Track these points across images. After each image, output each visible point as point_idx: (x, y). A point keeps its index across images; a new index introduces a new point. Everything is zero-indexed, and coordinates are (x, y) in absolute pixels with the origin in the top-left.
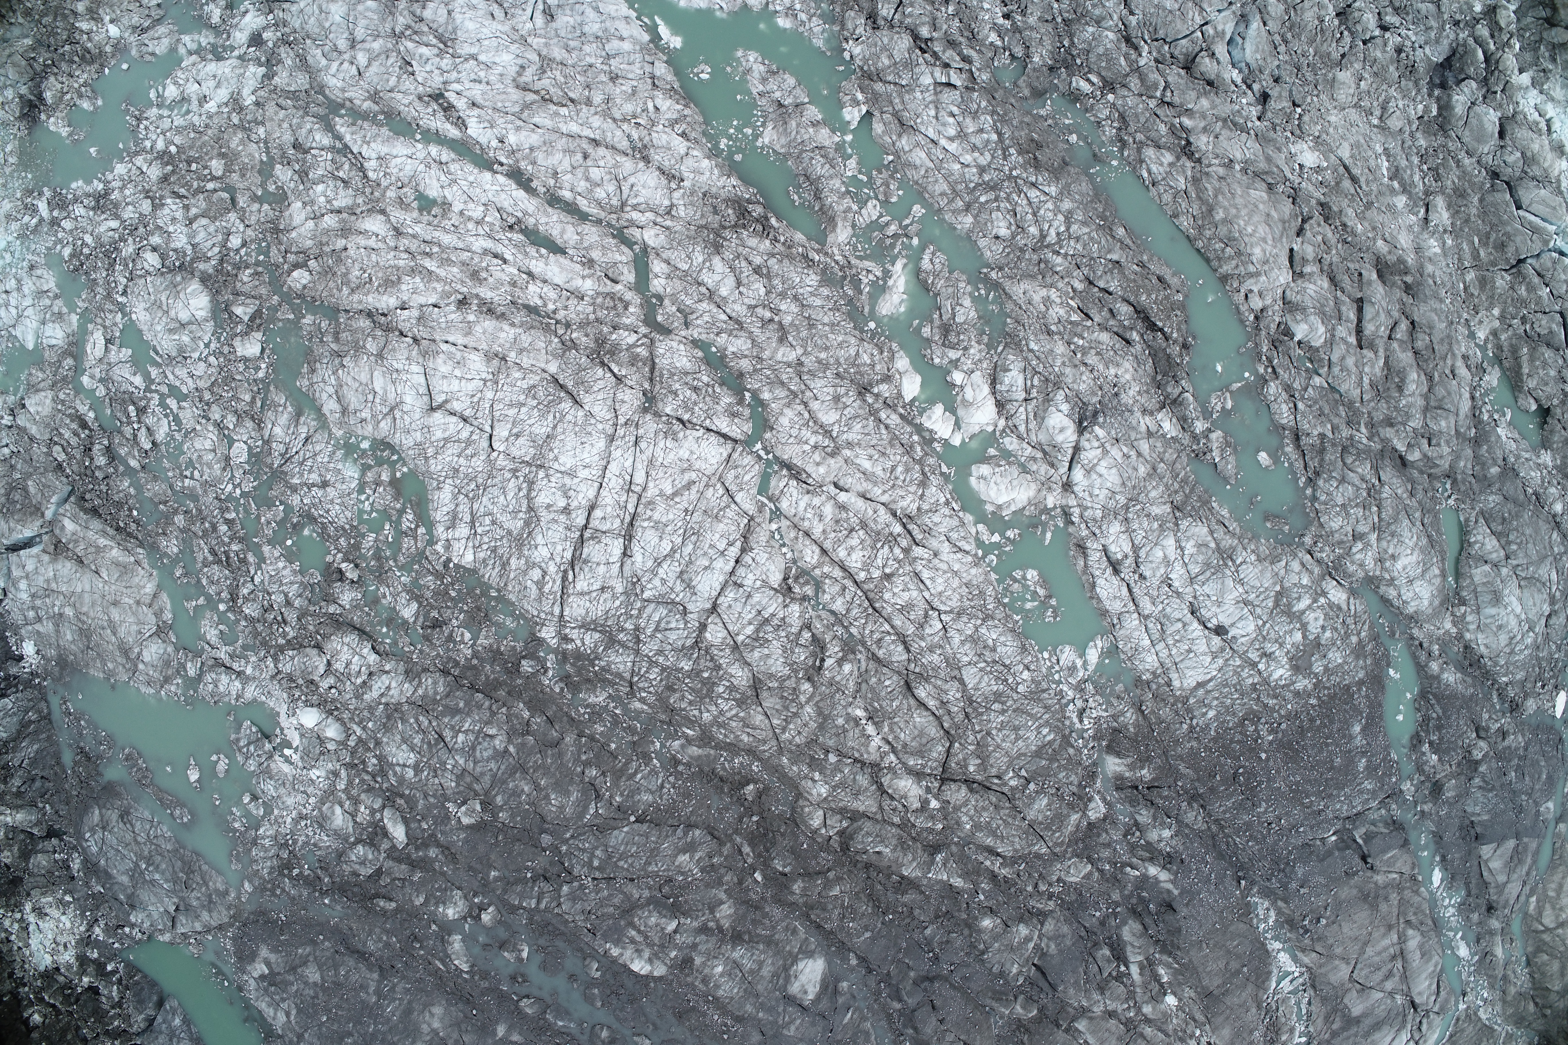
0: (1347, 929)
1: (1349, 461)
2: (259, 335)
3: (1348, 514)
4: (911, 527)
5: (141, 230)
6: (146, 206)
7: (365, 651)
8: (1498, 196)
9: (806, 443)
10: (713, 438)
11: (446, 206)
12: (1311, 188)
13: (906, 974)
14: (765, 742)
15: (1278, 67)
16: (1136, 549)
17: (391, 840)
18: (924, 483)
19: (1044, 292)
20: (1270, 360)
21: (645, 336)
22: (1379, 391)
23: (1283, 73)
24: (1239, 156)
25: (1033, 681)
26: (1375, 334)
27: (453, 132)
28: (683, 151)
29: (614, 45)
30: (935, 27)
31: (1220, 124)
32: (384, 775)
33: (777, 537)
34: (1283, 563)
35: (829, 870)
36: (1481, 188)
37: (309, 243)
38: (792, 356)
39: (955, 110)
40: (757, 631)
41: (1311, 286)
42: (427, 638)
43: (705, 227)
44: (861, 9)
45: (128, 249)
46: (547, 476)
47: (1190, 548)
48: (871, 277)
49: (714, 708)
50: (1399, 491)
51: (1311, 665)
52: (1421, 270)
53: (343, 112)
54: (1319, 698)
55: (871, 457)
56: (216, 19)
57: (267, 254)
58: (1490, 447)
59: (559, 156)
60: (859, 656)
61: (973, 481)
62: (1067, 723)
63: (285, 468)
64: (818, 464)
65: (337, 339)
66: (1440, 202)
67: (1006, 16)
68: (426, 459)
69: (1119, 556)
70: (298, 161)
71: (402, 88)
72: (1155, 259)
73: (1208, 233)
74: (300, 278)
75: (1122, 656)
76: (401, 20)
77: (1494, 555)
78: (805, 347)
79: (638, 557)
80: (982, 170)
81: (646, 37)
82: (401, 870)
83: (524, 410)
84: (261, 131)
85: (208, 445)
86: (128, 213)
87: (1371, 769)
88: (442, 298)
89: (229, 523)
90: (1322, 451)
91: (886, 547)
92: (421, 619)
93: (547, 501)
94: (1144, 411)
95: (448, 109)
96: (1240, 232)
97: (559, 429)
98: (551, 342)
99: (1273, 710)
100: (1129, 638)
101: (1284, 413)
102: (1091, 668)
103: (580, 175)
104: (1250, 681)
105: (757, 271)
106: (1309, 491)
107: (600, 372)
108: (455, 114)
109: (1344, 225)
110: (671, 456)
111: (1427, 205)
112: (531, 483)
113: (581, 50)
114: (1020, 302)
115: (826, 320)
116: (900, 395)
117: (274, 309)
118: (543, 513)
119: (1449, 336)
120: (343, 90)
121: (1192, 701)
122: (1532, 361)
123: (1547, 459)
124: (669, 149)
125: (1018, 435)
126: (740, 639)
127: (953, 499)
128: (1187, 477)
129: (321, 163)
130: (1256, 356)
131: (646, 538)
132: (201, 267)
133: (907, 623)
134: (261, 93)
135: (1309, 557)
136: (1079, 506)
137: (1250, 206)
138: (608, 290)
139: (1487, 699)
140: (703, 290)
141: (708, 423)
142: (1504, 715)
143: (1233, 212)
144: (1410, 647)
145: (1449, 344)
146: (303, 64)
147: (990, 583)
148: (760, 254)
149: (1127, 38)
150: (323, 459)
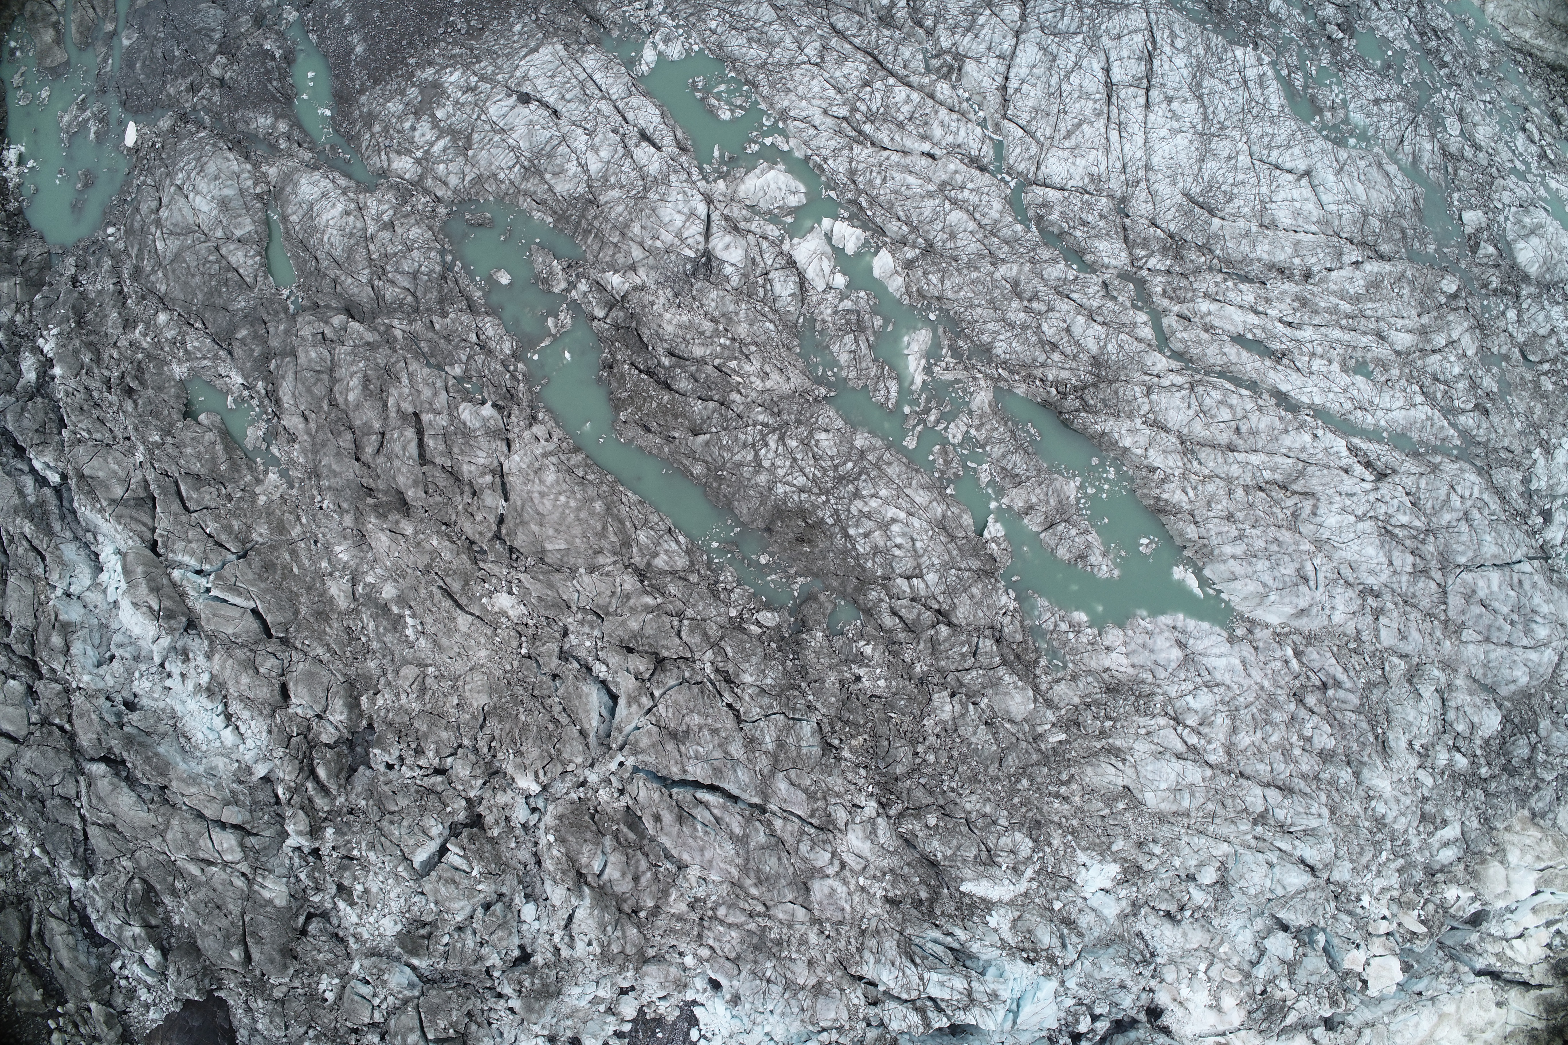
1: (410, 299)
2: (1468, 231)
3: (404, 244)
4: (854, 134)
8: (279, 618)
9: (971, 190)
10: (1057, 181)
11: (1345, 369)
12: (496, 570)
15: (557, 689)
16: (628, 153)
18: (852, 174)
19: (769, 384)
20: (514, 377)
21: (1141, 268)
22: (390, 375)
23: (550, 683)
24: (586, 579)
25: (705, 21)
27: (1356, 441)
28: (1151, 452)
29: (1239, 549)
30: (933, 643)
31: (611, 610)
33: (975, 106)
34: (468, 179)
36: (299, 625)
37: (1451, 317)
38: (1003, 270)
39: (897, 552)
40: (974, 21)
41: (481, 461)
43: (1111, 382)
44: (1009, 645)
46: (1194, 127)
47: (572, 167)
48: (943, 365)
50: (350, 280)
51: (420, 92)
52: (359, 515)
53: (1455, 452)
54: (407, 65)
55: (908, 188)
58: (250, 356)
59: (1262, 426)
60: (874, 16)
61: (803, 189)
63: (1413, 115)
64: (956, 172)
65: (1403, 231)
66: (342, 603)
67: (858, 679)
68: (1300, 131)
69: (644, 144)
70: (1481, 397)
71: (1412, 477)
72: (655, 452)
73: (605, 488)
74: (1450, 285)
75: (618, 61)
76: (1431, 548)
77: (232, 247)
78: (994, 280)
79: (1097, 68)
80: (857, 495)
81: (1207, 572)
83: (1231, 181)
84: (1519, 426)
85: (1480, 129)
87: (338, 15)
88: (1326, 277)
89: (1443, 65)
90: (441, 301)
91: (874, 109)
93: (1188, 105)
94: (643, 288)
95: (1368, 465)
96: (573, 492)
97: (1195, 167)
98: (1222, 250)
99: (455, 43)
100: (617, 76)
101: (490, 327)
102: (648, 43)
103: (1238, 409)
104: (483, 64)
105: (1054, 346)
106: (449, 258)
107: (1172, 227)
108: (1360, 459)
109: (451, 542)
110: (1091, 159)
112: (1206, 119)
113: (1266, 542)
114: (790, 369)
115: (979, 311)
116: (892, 252)
118: (1188, 95)
119: (316, 452)
120: (1462, 470)
121: (540, 35)
122: (214, 459)
123: (179, 371)
124: (1164, 451)
125: (766, 238)
126: (988, 12)
127: (820, 167)
128: (585, 238)
129: (1462, 399)
130: (528, 378)
131: (1094, 85)
132: (1532, 290)
133: (838, 48)
134: (1529, 462)
135: (439, 194)
136: (694, 183)
137: (564, 528)
138: (1185, 306)
139: (217, 117)
140: (1100, 319)
141: (1066, 194)
142: (194, 109)
143: (583, 515)
144: (312, 141)
145: (314, 444)
146: (1500, 493)
147: (765, 98)
148: (1055, 365)
149: (727, 679)
150: (1384, 125)
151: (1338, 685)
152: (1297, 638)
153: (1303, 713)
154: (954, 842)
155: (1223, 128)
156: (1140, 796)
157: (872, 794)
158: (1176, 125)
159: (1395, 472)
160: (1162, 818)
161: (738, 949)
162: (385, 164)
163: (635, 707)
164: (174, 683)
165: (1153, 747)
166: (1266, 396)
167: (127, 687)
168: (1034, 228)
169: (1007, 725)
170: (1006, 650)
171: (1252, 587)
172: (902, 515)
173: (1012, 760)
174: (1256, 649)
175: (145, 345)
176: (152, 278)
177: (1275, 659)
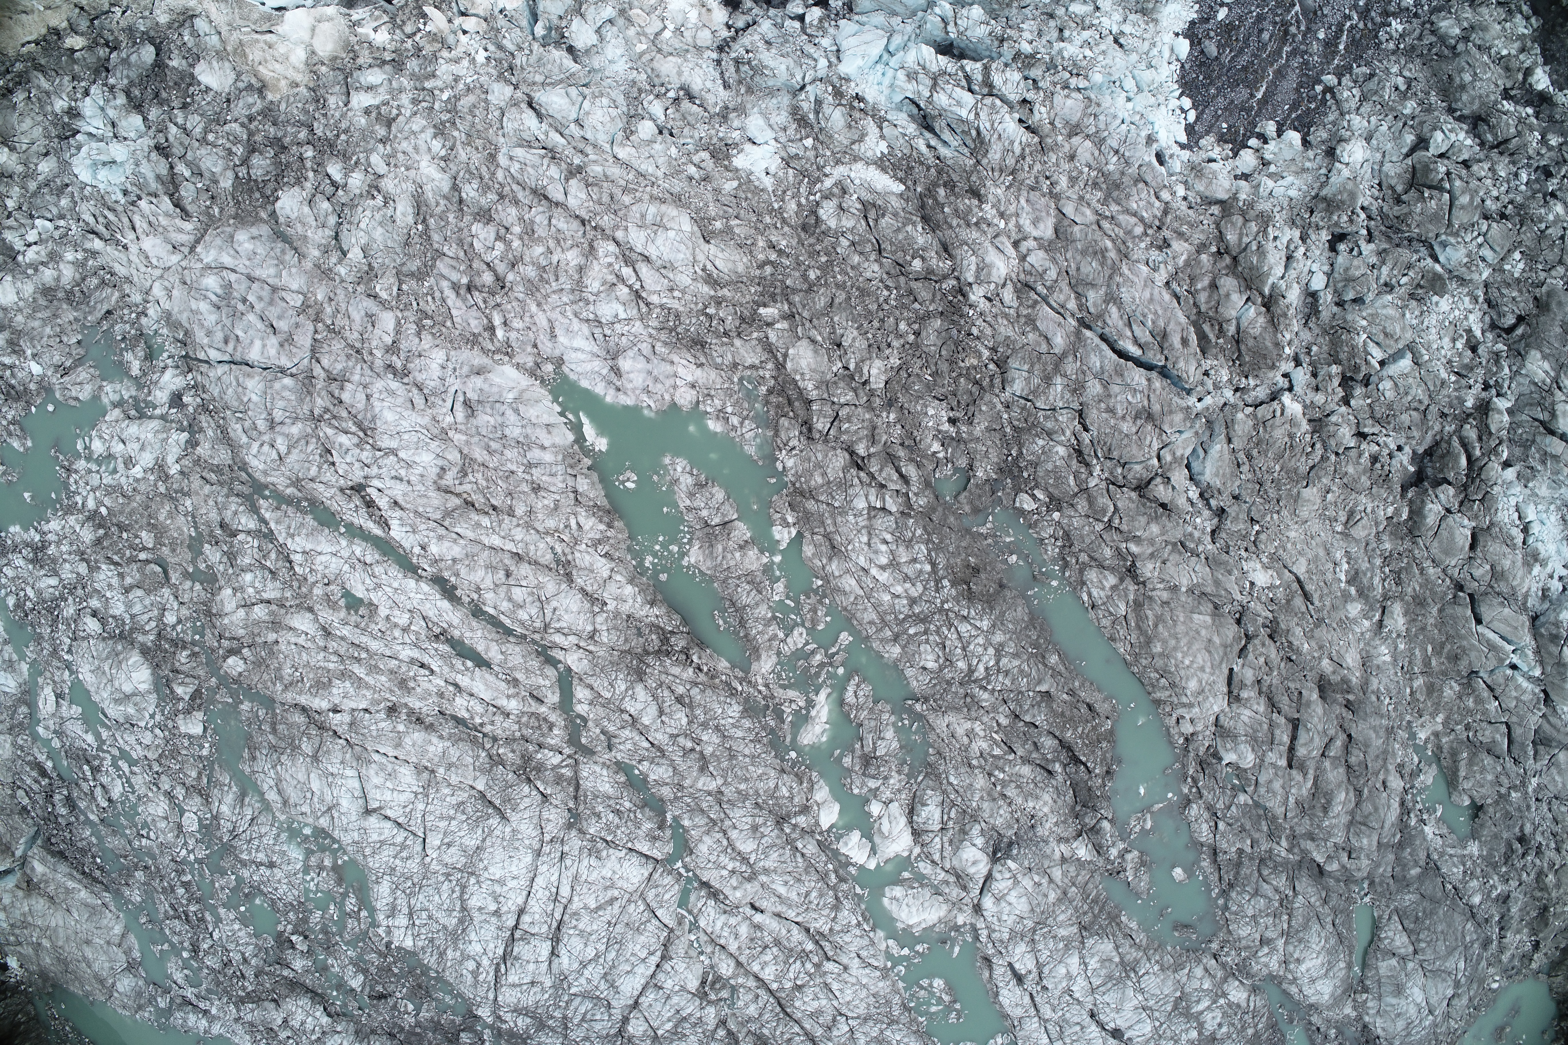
1: (1265, 872)
2: (199, 715)
3: (1257, 923)
4: (823, 943)
5: (80, 592)
6: (83, 569)
7: (318, 1014)
8: (1459, 610)
9: (724, 868)
10: (635, 859)
11: (372, 608)
12: (1259, 608)
15: (1239, 485)
16: (1039, 966)
18: (837, 907)
19: (968, 725)
20: (1195, 782)
21: (569, 756)
22: (1303, 808)
23: (1243, 493)
24: (1183, 581)
26: (1308, 758)
27: (377, 532)
28: (606, 574)
29: (535, 454)
30: (873, 439)
31: (1169, 547)
33: (696, 945)
34: (1186, 971)
36: (1442, 598)
37: (241, 632)
38: (713, 786)
39: (889, 537)
40: (676, 1026)
41: (1247, 712)
42: (373, 1006)
43: (629, 652)
44: (796, 417)
45: (69, 611)
46: (478, 883)
47: (1093, 963)
48: (794, 706)
50: (1312, 900)
52: (1364, 686)
53: (267, 493)
55: (786, 883)
56: (135, 371)
57: (202, 636)
58: (1413, 850)
61: (886, 901)
63: (233, 843)
64: (735, 888)
65: (274, 731)
66: (1397, 609)
67: (952, 421)
68: (364, 855)
69: (1023, 972)
70: (226, 543)
71: (325, 480)
72: (1087, 684)
73: (1144, 662)
74: (234, 665)
76: (319, 401)
77: (1403, 951)
78: (725, 777)
79: (565, 960)
80: (913, 601)
81: (571, 437)
83: (454, 823)
84: (188, 503)
85: (160, 813)
86: (67, 573)
88: (372, 705)
89: (186, 885)
90: (1239, 864)
91: (798, 963)
92: (368, 989)
93: (479, 904)
94: (1060, 840)
95: (370, 504)
96: (1176, 666)
97: (488, 843)
98: (478, 756)
100: (1028, 1037)
101: (1204, 832)
103: (502, 595)
105: (679, 700)
106: (1221, 902)
107: (526, 789)
108: (378, 513)
109: (1290, 643)
110: (595, 874)
111: (1384, 609)
112: (463, 888)
113: (502, 454)
114: (944, 736)
115: (747, 752)
116: (817, 824)
117: (214, 691)
118: (476, 914)
119: (1385, 752)
120: (265, 473)
122: (1470, 765)
123: (1474, 849)
124: (592, 571)
125: (933, 862)
126: (660, 1032)
127: (865, 919)
128: (1098, 895)
129: (248, 546)
130: (1182, 777)
131: (572, 944)
132: (141, 639)
133: (816, 1027)
134: (185, 463)
135: (1214, 962)
136: (987, 928)
137: (1191, 633)
138: (533, 709)
140: (626, 717)
141: (630, 845)
143: (1172, 643)
144: (1307, 1031)
145: (1384, 760)
146: (225, 437)
147: (897, 992)
148: (683, 683)
149: (1079, 453)
150: (268, 840)
151: (456, 287)
152: (488, 346)
153: (501, 268)
154: (900, 237)
156: (696, 228)
157: (971, 306)
158: (497, 888)
159: (342, 490)
160: (678, 200)
161: (1134, 190)
163: (1176, 453)
165: (671, 276)
166: (466, 600)
169: (819, 338)
170: (802, 416)
171: (530, 413)
172: (874, 571)
173: (821, 302)
174: (535, 346)
175: (1496, 878)
176: (1475, 937)
177: (518, 330)
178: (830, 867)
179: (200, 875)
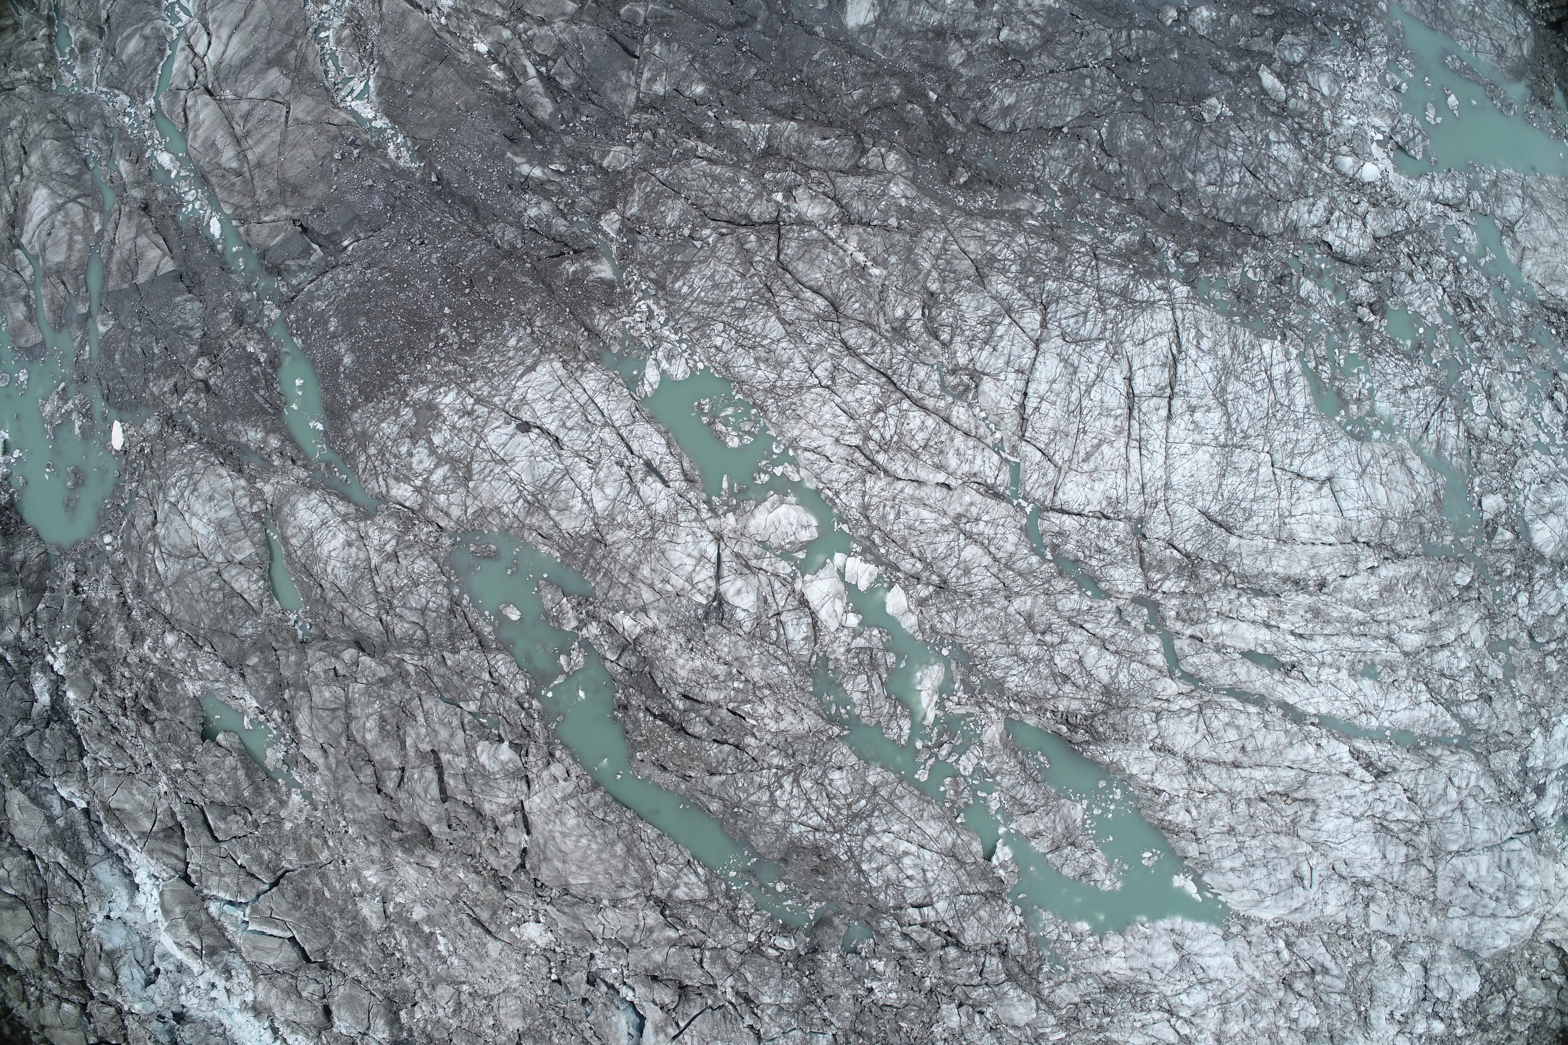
0: (308, 154)
1: (419, 633)
2: (1487, 516)
3: (410, 577)
4: (867, 463)
7: (1337, 243)
9: (987, 523)
10: (1075, 508)
11: (1353, 673)
12: (522, 901)
13: (764, 26)
14: (961, 226)
15: (587, 1016)
16: (635, 490)
17: (1273, 72)
18: (865, 508)
19: (783, 725)
20: (529, 716)
21: (1155, 591)
22: (405, 713)
23: (580, 1010)
24: (610, 913)
25: (709, 337)
26: (421, 769)
27: (1360, 744)
28: (1157, 776)
29: (1238, 862)
30: (941, 960)
31: (637, 941)
32: (1292, 131)
34: (470, 511)
35: (866, 114)
36: (336, 949)
37: (1462, 611)
38: (1017, 603)
39: (908, 883)
40: (992, 331)
41: (502, 801)
42: (1286, 265)
43: (1121, 709)
44: (1014, 959)
46: (1216, 439)
47: (577, 504)
48: (955, 699)
49: (1017, 249)
50: (357, 614)
51: (415, 414)
52: (385, 847)
54: (398, 382)
55: (922, 522)
58: (263, 684)
59: (1267, 744)
60: (888, 326)
61: (814, 522)
62: (663, 303)
63: (1440, 398)
64: (972, 504)
65: (1421, 527)
66: (375, 924)
67: (871, 990)
68: (1324, 432)
69: (650, 479)
70: (1485, 685)
71: (1411, 774)
72: (671, 788)
73: (625, 827)
74: (1463, 577)
75: (620, 380)
76: (1425, 839)
77: (234, 572)
78: (1007, 615)
79: (1119, 378)
80: (870, 831)
81: (1206, 878)
82: (1258, 45)
83: (1251, 496)
84: (1520, 707)
85: (1508, 406)
87: (322, 322)
88: (1341, 585)
90: (451, 636)
91: (888, 437)
92: (1294, 282)
93: (1211, 415)
94: (654, 631)
95: (1368, 766)
96: (594, 836)
97: (1216, 484)
98: (1238, 566)
99: (447, 359)
100: (619, 400)
101: (502, 665)
102: (651, 362)
103: (1245, 729)
104: (478, 384)
105: (1066, 678)
106: (456, 592)
107: (1189, 547)
108: (1362, 761)
109: (478, 873)
110: (1110, 482)
111: (387, 917)
112: (1229, 428)
113: (1265, 851)
114: (804, 710)
115: (992, 646)
116: (905, 589)
118: (1212, 403)
119: (338, 786)
120: (1461, 761)
121: (536, 351)
122: (237, 785)
123: (192, 688)
124: (1170, 775)
126: (1007, 321)
127: (832, 500)
128: (594, 576)
129: (1466, 689)
130: (544, 716)
131: (1115, 400)
132: (1546, 570)
133: (850, 368)
134: (1527, 742)
135: (442, 524)
136: (703, 521)
137: (586, 866)
138: (1198, 628)
139: (204, 423)
140: (1112, 648)
141: (1083, 520)
142: (180, 411)
143: (604, 856)
144: (306, 458)
145: (335, 779)
146: (1497, 777)
147: (775, 425)
148: (1065, 695)
149: (748, 1000)
150: (1410, 414)
151: (1326, 971)
152: (1289, 931)
153: (1291, 998)
155: (1246, 437)
162: (384, 490)
163: (662, 1036)
164: (219, 994)
165: (1147, 1039)
166: (1272, 709)
167: (175, 1001)
168: (1049, 556)
169: (1011, 1031)
170: (1011, 964)
171: (1249, 895)
174: (1249, 943)
175: (155, 661)
176: (155, 596)
177: (1267, 952)
178: (883, 551)
179: (1462, 350)
